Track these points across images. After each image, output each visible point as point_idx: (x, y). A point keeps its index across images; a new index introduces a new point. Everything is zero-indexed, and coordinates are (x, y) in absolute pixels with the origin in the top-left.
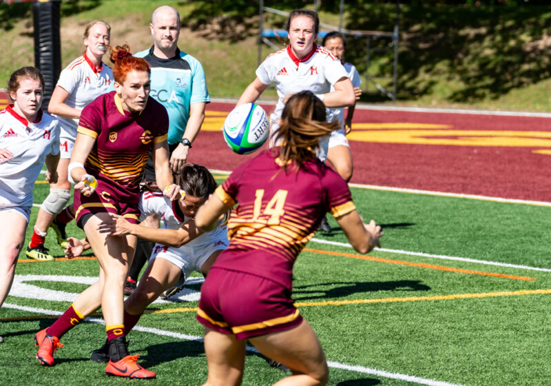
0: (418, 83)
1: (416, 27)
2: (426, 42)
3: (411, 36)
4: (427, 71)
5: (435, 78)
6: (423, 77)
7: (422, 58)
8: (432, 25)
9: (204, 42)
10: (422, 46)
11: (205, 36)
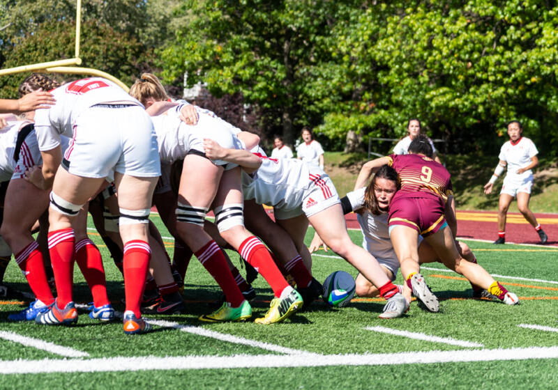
0: (462, 198)
1: (469, 167)
2: (473, 175)
3: (465, 172)
4: (469, 191)
5: (472, 195)
6: (466, 194)
7: (468, 184)
8: (478, 166)
9: (351, 175)
10: (470, 177)
11: (352, 172)
